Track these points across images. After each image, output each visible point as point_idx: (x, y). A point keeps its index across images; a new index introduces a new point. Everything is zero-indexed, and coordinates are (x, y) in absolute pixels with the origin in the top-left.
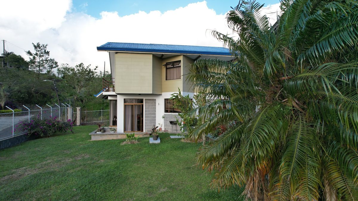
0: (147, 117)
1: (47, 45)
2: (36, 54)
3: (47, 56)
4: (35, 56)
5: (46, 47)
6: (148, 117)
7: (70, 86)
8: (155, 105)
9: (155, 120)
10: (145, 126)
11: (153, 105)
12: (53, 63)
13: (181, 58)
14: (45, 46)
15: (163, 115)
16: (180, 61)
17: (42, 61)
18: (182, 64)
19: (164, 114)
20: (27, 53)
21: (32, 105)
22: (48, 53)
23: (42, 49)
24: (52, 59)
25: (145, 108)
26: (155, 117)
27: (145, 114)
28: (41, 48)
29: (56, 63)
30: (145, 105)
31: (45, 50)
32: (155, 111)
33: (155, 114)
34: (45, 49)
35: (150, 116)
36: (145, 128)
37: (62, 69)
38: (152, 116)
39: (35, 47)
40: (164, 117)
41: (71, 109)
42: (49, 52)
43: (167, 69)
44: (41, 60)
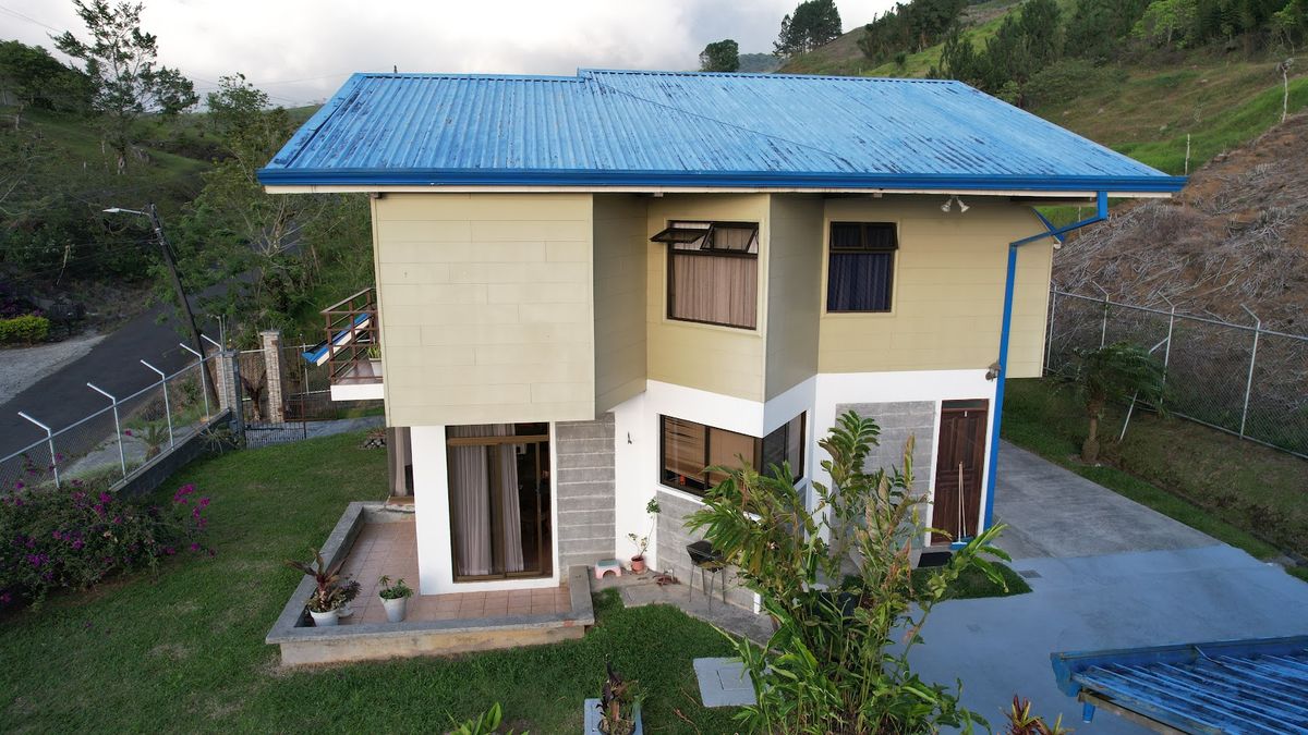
0: (567, 502)
1: (139, 8)
2: (101, 49)
3: (148, 58)
4: (95, 57)
5: (139, 16)
6: (574, 504)
7: (226, 235)
8: (611, 445)
9: (612, 516)
10: (561, 548)
11: (597, 446)
12: (175, 87)
13: (759, 211)
14: (132, 11)
15: (652, 495)
16: (753, 227)
17: (127, 77)
18: (763, 246)
19: (658, 492)
20: (59, 44)
21: (97, 284)
22: (147, 42)
23: (119, 25)
24: (168, 69)
25: (560, 462)
26: (611, 502)
27: (560, 491)
28: (118, 20)
29: (188, 86)
30: (559, 445)
31: (136, 32)
32: (612, 474)
33: (610, 488)
34: (135, 25)
35: (585, 496)
36: (561, 560)
37: (227, 100)
38: (595, 496)
39: (90, 18)
40: (653, 508)
41: (230, 361)
42: (156, 40)
43: (672, 254)
44: (120, 75)
